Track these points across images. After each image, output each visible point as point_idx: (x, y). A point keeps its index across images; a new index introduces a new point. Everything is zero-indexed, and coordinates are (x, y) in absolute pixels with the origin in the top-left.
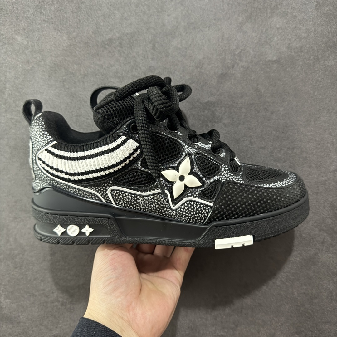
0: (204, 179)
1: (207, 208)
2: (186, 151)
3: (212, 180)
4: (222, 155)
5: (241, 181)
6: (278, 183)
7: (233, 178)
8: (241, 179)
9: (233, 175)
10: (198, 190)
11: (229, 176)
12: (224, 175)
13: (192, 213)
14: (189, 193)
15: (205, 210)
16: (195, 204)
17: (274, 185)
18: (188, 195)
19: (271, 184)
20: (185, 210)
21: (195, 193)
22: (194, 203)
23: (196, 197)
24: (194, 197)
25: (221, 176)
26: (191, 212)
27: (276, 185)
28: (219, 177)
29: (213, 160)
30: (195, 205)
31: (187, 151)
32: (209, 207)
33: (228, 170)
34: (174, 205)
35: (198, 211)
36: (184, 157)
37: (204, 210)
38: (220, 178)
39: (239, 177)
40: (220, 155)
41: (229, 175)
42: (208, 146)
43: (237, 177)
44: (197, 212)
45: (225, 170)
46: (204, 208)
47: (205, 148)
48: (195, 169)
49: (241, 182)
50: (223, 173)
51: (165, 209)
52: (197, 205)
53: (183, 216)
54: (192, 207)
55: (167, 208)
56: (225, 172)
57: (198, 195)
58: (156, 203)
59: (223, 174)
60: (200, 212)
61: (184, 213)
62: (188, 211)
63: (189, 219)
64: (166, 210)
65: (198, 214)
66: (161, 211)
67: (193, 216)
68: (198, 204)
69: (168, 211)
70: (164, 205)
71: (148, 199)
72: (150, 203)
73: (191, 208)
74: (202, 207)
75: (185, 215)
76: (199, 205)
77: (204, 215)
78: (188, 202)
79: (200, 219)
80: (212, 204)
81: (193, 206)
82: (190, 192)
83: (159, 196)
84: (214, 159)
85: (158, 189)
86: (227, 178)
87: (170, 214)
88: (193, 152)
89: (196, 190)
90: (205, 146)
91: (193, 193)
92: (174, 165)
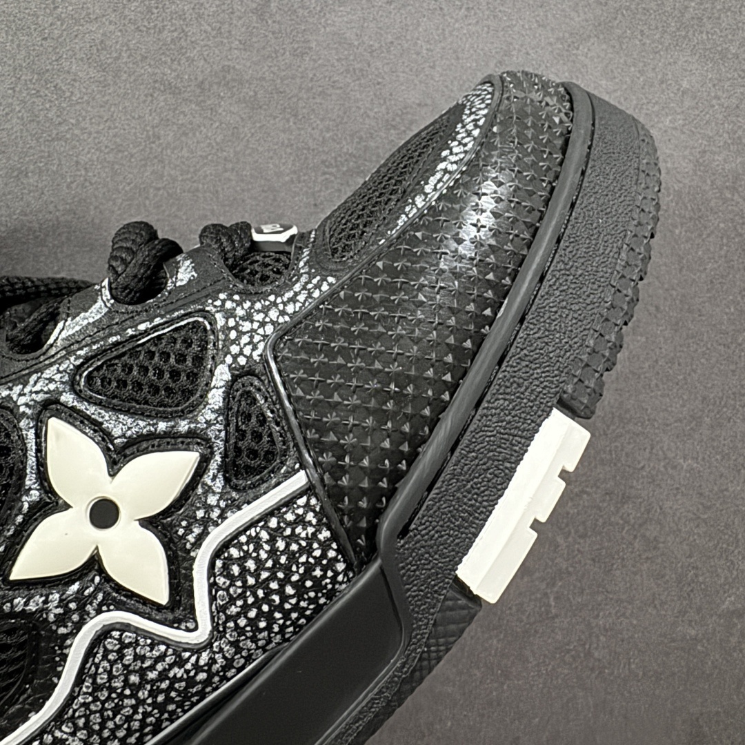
0: (183, 426)
1: (300, 511)
2: (22, 409)
3: (216, 398)
4: (180, 276)
5: (318, 286)
6: (445, 159)
7: (281, 307)
8: (315, 281)
9: (272, 298)
10: (204, 484)
11: (260, 317)
12: (241, 334)
13: (274, 585)
14: (188, 529)
15: (300, 520)
16: (248, 543)
17: (438, 176)
18: (191, 538)
19: (427, 183)
20: (239, 603)
21: (209, 508)
22: (239, 546)
23: (222, 517)
24: (216, 524)
25: (235, 349)
26: (264, 584)
27: (445, 171)
28: (229, 359)
29: (155, 328)
30: (252, 547)
31: (27, 405)
32: (302, 501)
33: (239, 304)
34: (191, 625)
35: (283, 553)
36: (38, 436)
37: (298, 530)
38: (235, 357)
39: (304, 279)
40: (174, 283)
41: (259, 311)
42: (100, 303)
43: (297, 287)
44: (283, 560)
45: (230, 314)
46: (288, 524)
47: (91, 320)
48: (117, 432)
49: (325, 287)
50: (230, 329)
51: (178, 672)
52: (256, 540)
53: (262, 624)
54: (251, 564)
55: (180, 662)
56: (235, 317)
57: (222, 504)
58: (124, 688)
59: (233, 334)
60: (294, 553)
61: (253, 614)
62: (255, 595)
63: (290, 611)
64: (187, 672)
65: (298, 564)
66: (176, 690)
67: (289, 590)
68: (253, 532)
69: (197, 667)
70: (160, 667)
71: (85, 705)
72: (110, 713)
73: (252, 575)
74: (279, 527)
75: (260, 614)
76: (262, 527)
77: (319, 542)
78: (219, 563)
79: (324, 569)
80: (299, 480)
81: (247, 555)
82: (184, 523)
83: (105, 657)
84: (158, 321)
85: (68, 642)
86: (261, 331)
87: (216, 667)
88: (52, 387)
89: (200, 491)
90: (87, 314)
91: (200, 514)
92: (26, 506)
